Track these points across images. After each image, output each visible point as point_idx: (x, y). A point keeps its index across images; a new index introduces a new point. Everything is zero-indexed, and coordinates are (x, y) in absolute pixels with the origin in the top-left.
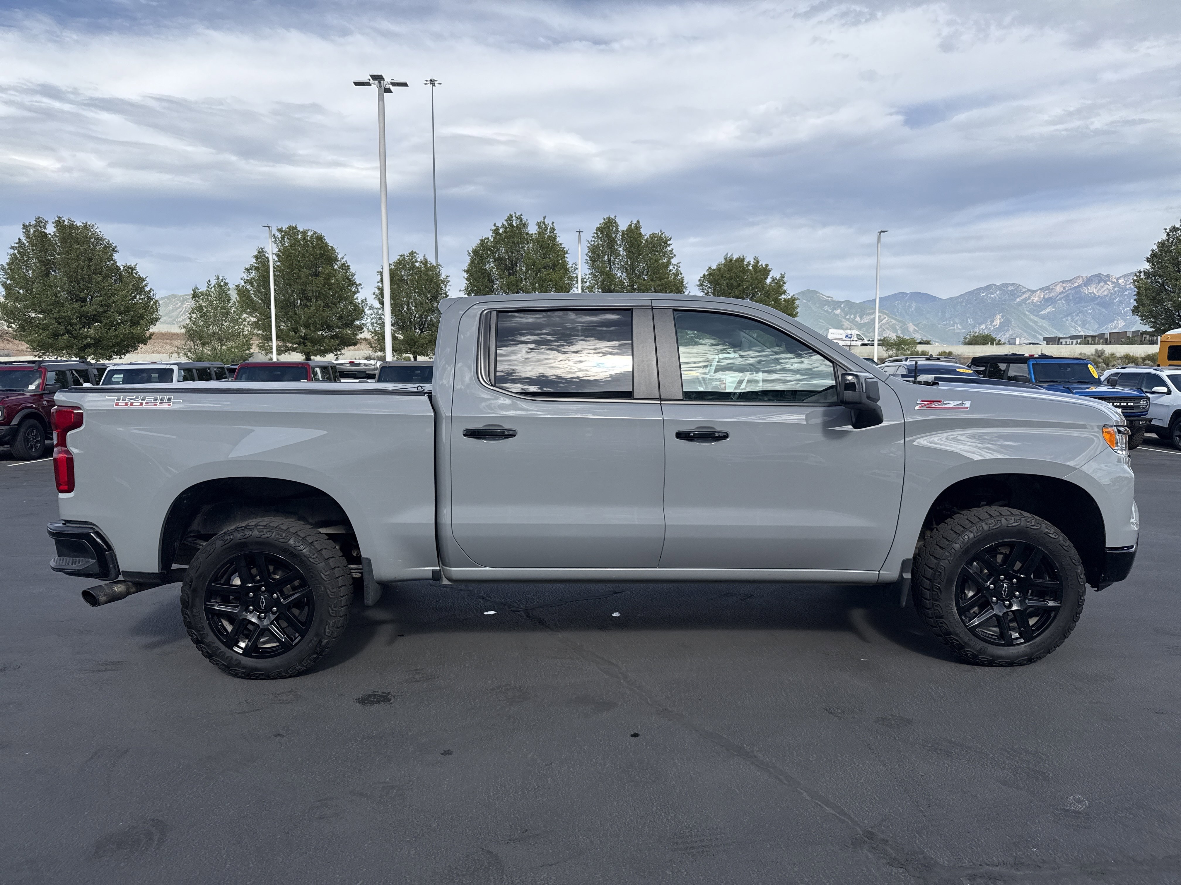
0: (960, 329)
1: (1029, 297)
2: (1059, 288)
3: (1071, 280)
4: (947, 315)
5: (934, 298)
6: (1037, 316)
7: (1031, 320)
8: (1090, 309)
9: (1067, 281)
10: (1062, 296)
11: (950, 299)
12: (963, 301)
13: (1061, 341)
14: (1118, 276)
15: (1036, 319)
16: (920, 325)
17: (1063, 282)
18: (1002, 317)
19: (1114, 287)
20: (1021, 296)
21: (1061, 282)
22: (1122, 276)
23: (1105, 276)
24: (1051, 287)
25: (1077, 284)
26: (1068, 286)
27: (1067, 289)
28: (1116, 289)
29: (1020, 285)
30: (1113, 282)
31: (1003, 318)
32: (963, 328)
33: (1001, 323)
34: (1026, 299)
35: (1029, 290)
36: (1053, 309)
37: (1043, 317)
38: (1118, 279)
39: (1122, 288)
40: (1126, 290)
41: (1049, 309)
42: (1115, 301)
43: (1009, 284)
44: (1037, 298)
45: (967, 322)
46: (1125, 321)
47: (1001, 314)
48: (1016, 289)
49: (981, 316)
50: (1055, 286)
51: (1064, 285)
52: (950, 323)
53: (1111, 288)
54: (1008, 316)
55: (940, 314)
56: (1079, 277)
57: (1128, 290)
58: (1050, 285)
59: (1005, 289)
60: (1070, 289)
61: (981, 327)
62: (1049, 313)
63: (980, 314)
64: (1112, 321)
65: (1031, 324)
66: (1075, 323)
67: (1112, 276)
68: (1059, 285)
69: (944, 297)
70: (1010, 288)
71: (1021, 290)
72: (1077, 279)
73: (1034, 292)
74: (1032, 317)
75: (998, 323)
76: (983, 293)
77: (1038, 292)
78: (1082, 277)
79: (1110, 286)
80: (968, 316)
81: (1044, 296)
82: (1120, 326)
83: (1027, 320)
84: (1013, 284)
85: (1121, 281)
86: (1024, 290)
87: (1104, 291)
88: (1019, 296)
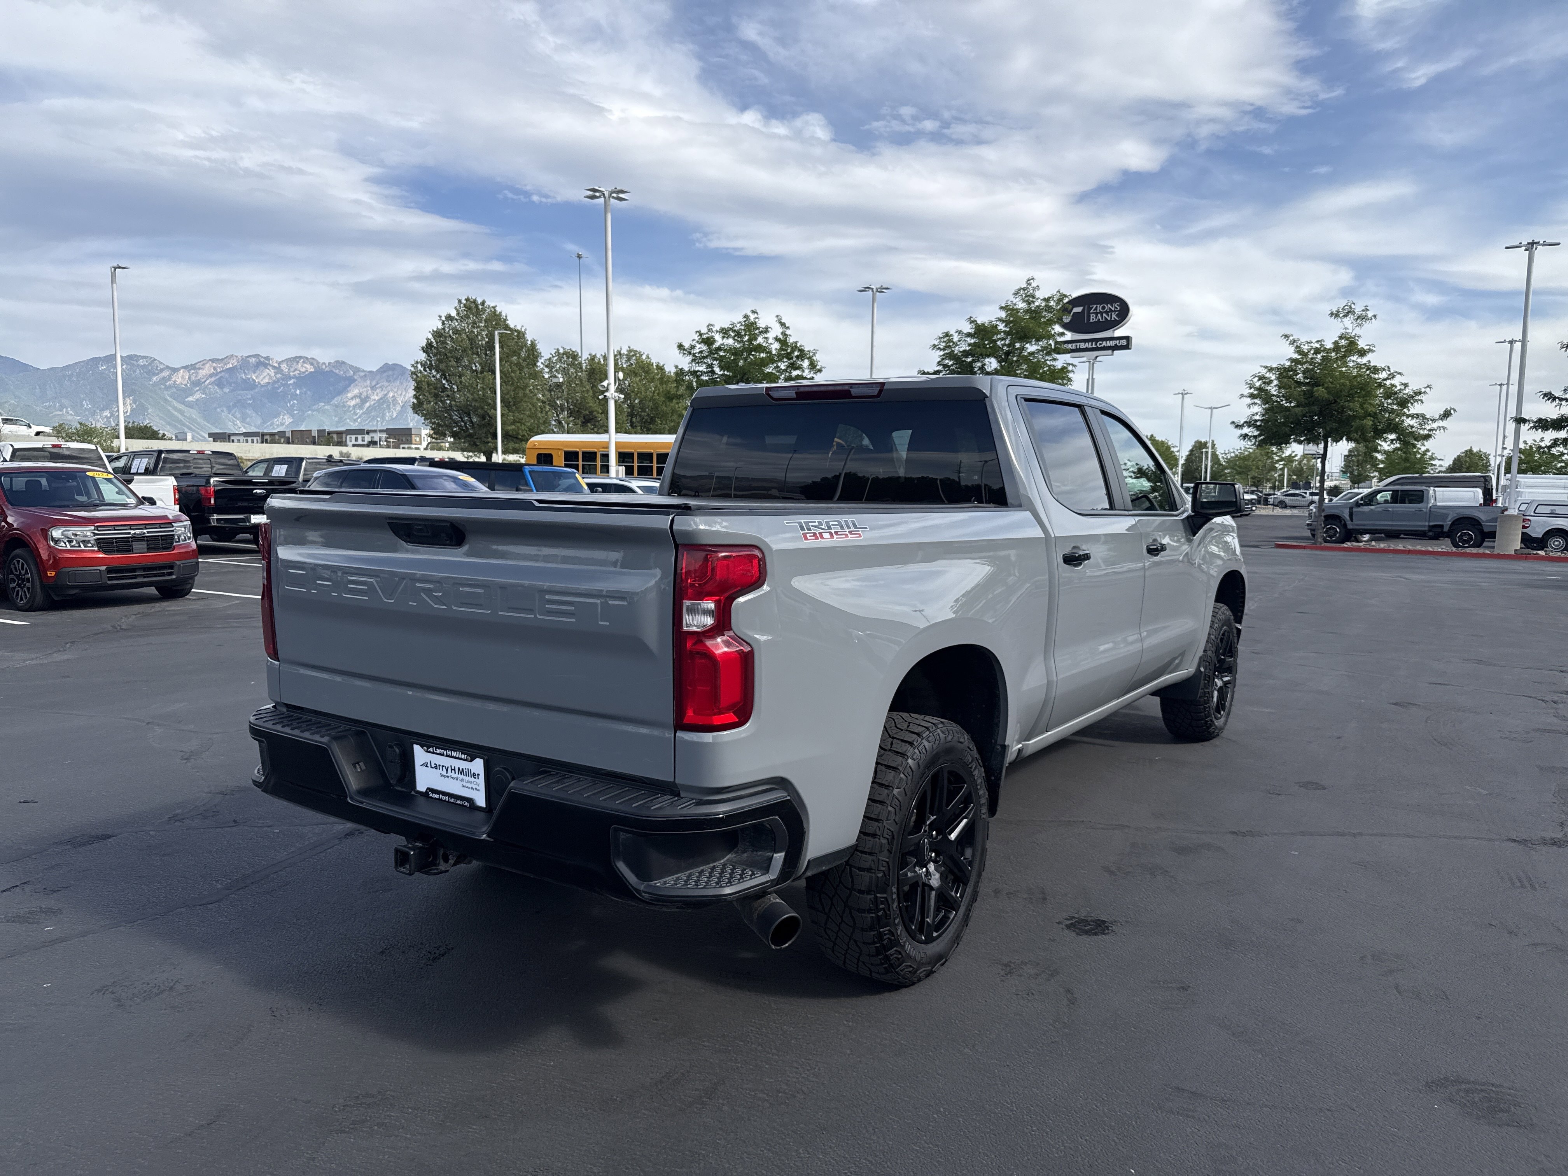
0: (71, 415)
1: (170, 378)
2: (207, 370)
3: (223, 359)
4: (50, 394)
5: (26, 367)
6: (183, 403)
7: (175, 408)
8: (250, 399)
9: (218, 360)
10: (213, 379)
11: (53, 369)
12: (72, 374)
13: (232, 438)
14: (280, 360)
15: (181, 407)
16: (6, 405)
17: (213, 361)
18: (134, 401)
19: (276, 373)
20: (158, 374)
21: (210, 360)
22: (284, 361)
23: (264, 358)
24: (197, 366)
25: (231, 366)
26: (219, 367)
27: (219, 370)
28: (279, 376)
29: (155, 360)
30: (274, 367)
31: (135, 403)
32: (77, 414)
33: (132, 410)
34: (165, 380)
35: (168, 367)
36: (203, 396)
37: (190, 405)
38: (279, 363)
39: (286, 375)
40: (291, 378)
41: (198, 396)
42: (279, 391)
43: (140, 356)
44: (180, 379)
45: (82, 405)
46: (292, 416)
47: (131, 398)
48: (150, 364)
49: (103, 398)
50: (203, 365)
51: (214, 365)
52: (55, 405)
53: (273, 375)
54: (142, 401)
55: (38, 390)
56: (232, 356)
57: (293, 378)
58: (196, 363)
59: (135, 362)
60: (223, 371)
61: (104, 414)
62: (197, 400)
63: (101, 395)
64: (277, 415)
65: (176, 413)
66: (232, 415)
67: (272, 359)
68: (208, 365)
69: (43, 365)
70: (141, 362)
71: (157, 367)
72: (230, 359)
73: (175, 370)
74: (176, 404)
75: (129, 410)
76: (102, 366)
77: (182, 371)
78: (237, 357)
79: (272, 372)
80: (82, 396)
81: (190, 378)
82: (287, 423)
83: (170, 408)
84: (145, 357)
85: (284, 367)
86: (162, 367)
87: (265, 377)
88: (155, 374)
